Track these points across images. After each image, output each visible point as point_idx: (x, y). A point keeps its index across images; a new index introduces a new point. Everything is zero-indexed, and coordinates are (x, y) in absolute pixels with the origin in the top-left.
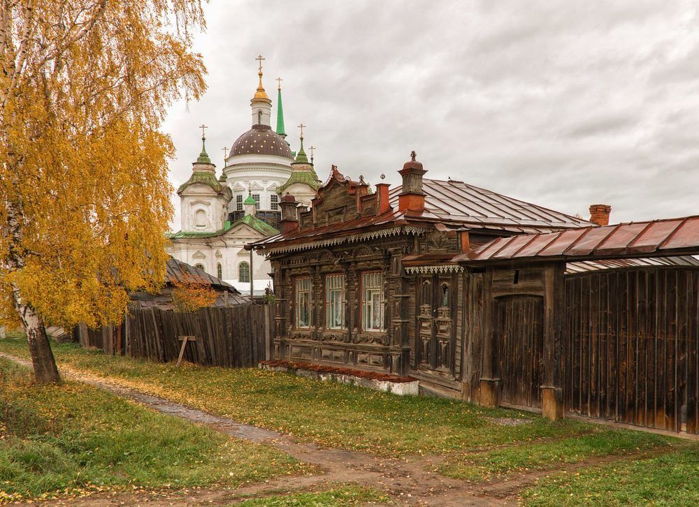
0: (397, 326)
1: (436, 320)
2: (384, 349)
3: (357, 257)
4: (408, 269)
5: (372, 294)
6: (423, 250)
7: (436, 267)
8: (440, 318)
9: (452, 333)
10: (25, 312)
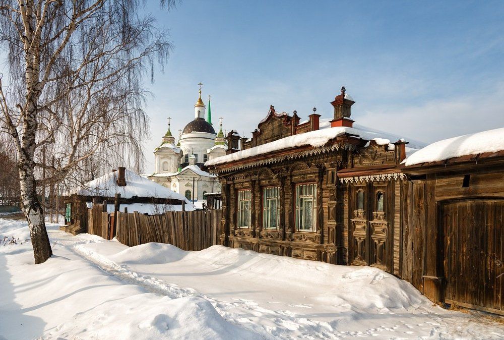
0: (332, 228)
1: (371, 222)
2: (317, 247)
3: (294, 172)
4: (342, 179)
5: (304, 201)
6: (356, 163)
7: (372, 177)
8: (375, 221)
9: (388, 234)
10: (29, 212)
